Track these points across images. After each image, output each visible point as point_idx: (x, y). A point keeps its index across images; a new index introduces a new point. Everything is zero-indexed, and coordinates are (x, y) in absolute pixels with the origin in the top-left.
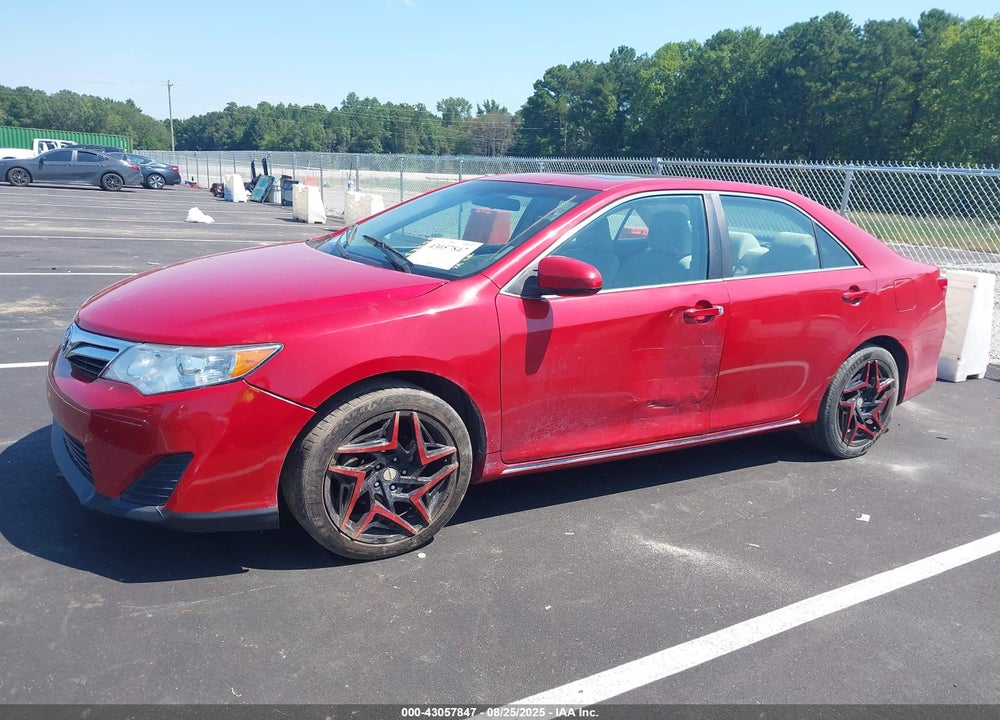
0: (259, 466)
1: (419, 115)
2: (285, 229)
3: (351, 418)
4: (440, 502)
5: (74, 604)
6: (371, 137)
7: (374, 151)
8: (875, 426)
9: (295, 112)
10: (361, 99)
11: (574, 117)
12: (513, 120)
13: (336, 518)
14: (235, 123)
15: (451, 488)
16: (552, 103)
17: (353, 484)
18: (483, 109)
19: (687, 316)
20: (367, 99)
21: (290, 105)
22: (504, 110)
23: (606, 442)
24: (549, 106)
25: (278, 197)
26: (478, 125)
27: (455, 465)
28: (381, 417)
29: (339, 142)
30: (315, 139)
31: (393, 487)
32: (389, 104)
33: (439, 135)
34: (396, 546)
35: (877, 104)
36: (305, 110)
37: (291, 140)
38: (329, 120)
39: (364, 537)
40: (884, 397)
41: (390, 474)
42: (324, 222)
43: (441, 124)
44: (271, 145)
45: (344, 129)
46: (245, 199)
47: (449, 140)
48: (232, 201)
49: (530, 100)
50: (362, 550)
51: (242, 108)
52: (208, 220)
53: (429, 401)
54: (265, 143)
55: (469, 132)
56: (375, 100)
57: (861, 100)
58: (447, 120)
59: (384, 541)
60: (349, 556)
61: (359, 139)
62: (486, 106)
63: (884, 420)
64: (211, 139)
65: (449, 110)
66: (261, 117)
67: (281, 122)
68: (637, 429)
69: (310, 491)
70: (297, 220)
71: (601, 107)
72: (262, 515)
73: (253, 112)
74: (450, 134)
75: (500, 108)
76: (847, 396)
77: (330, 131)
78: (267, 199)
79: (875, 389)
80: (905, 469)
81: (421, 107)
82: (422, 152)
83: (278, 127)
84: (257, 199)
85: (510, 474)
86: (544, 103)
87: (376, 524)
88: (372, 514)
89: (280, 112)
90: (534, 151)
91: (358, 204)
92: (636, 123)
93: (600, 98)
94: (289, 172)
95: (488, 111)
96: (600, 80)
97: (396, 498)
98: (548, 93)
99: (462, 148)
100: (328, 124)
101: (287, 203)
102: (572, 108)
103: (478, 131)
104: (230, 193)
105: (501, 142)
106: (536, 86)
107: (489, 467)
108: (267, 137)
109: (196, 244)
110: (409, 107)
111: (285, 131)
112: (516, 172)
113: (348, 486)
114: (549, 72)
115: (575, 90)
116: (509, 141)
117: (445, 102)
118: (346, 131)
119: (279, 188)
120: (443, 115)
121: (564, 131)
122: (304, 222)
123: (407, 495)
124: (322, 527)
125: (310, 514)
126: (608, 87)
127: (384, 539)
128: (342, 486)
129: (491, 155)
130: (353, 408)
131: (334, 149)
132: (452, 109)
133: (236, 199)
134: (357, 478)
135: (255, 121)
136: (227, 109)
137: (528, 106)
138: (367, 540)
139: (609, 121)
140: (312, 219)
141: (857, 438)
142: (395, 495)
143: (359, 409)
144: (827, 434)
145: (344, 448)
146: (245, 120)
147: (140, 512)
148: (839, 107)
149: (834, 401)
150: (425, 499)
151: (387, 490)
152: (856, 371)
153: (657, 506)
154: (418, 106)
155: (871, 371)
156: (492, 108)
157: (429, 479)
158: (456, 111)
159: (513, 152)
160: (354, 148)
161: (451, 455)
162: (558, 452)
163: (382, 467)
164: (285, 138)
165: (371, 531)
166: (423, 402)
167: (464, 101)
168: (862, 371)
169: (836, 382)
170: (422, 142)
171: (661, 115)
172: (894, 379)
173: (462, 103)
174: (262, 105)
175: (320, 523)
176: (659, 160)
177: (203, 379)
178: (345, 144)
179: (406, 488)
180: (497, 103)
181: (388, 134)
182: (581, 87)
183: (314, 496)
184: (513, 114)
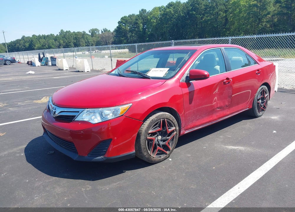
0: (130, 139)
1: (84, 34)
2: (58, 73)
3: (151, 123)
4: (172, 144)
5: (83, 189)
6: (70, 43)
7: (71, 47)
8: (265, 107)
9: (44, 37)
10: (65, 31)
11: (131, 31)
12: (112, 33)
13: (149, 152)
14: (25, 42)
15: (175, 139)
16: (123, 27)
17: (152, 141)
18: (103, 31)
19: (224, 82)
20: (67, 31)
21: (42, 35)
22: (109, 31)
23: (208, 121)
24: (123, 29)
25: (50, 63)
26: (102, 36)
27: (175, 133)
28: (158, 121)
29: (60, 45)
30: (53, 45)
31: (161, 141)
32: (74, 32)
33: (91, 40)
34: (164, 158)
35: (216, 20)
36: (48, 36)
37: (45, 46)
38: (56, 39)
39: (156, 156)
40: (266, 99)
41: (160, 137)
42: (68, 69)
43: (91, 36)
44: (38, 48)
45: (61, 41)
46: (40, 65)
47: (94, 41)
48: (35, 66)
49: (117, 27)
50: (156, 160)
51: (27, 37)
52: (33, 72)
53: (168, 115)
54: (36, 47)
55: (100, 38)
56: (69, 31)
57: (212, 19)
58: (92, 35)
59: (160, 157)
60: (152, 163)
61: (66, 43)
62: (104, 30)
63: (266, 105)
64: (18, 47)
65: (92, 32)
66: (34, 39)
67: (40, 40)
68: (215, 116)
69: (143, 145)
70: (60, 70)
71: (138, 27)
72: (132, 154)
73: (31, 38)
74: (94, 39)
75: (108, 30)
76: (258, 100)
77: (57, 42)
78: (46, 64)
79: (264, 97)
80: (275, 118)
81: (84, 32)
82: (86, 45)
83: (40, 42)
84: (44, 65)
85: (187, 133)
86: (121, 28)
87: (158, 152)
88: (158, 149)
89: (40, 37)
90: (120, 42)
91: (80, 63)
92: (149, 31)
93: (138, 25)
94: (52, 55)
95: (105, 31)
96: (137, 20)
97: (162, 144)
98: (122, 25)
99: (98, 44)
100: (56, 40)
101: (54, 65)
102: (130, 28)
103: (102, 38)
104: (34, 64)
105: (110, 40)
106: (118, 23)
107: (182, 132)
108: (37, 46)
109: (35, 80)
110: (80, 32)
111: (42, 43)
112: (116, 49)
113: (151, 142)
114: (122, 18)
115: (130, 23)
116: (112, 40)
117: (91, 30)
118: (62, 42)
119: (50, 61)
120: (91, 34)
121: (128, 36)
122: (62, 70)
123: (164, 143)
124: (146, 155)
125: (143, 152)
126: (140, 21)
127: (161, 156)
128: (150, 142)
129: (107, 45)
130: (151, 120)
131: (59, 47)
132: (93, 32)
133: (37, 65)
134: (153, 140)
135: (32, 41)
136: (22, 38)
137: (117, 29)
138: (157, 157)
139: (140, 32)
140: (65, 69)
141: (261, 111)
142: (161, 143)
143: (152, 120)
144: (255, 111)
145: (150, 131)
146: (29, 41)
147: (97, 159)
148: (206, 21)
149: (256, 101)
150: (169, 143)
151: (159, 142)
152: (260, 93)
153: (221, 137)
154: (83, 32)
155: (263, 92)
156: (105, 30)
157: (169, 137)
158: (95, 33)
159: (114, 43)
160: (65, 46)
161: (174, 130)
162: (197, 125)
163: (158, 135)
164: (43, 45)
165: (157, 154)
166: (167, 115)
167: (97, 29)
168: (261, 93)
169: (256, 97)
170: (86, 43)
171: (156, 28)
172: (268, 94)
173: (96, 30)
174: (33, 36)
175: (146, 154)
176: (173, 41)
177: (110, 117)
178: (62, 45)
179: (164, 141)
180: (107, 29)
181: (75, 41)
182: (132, 22)
183: (144, 146)
184: (112, 32)
